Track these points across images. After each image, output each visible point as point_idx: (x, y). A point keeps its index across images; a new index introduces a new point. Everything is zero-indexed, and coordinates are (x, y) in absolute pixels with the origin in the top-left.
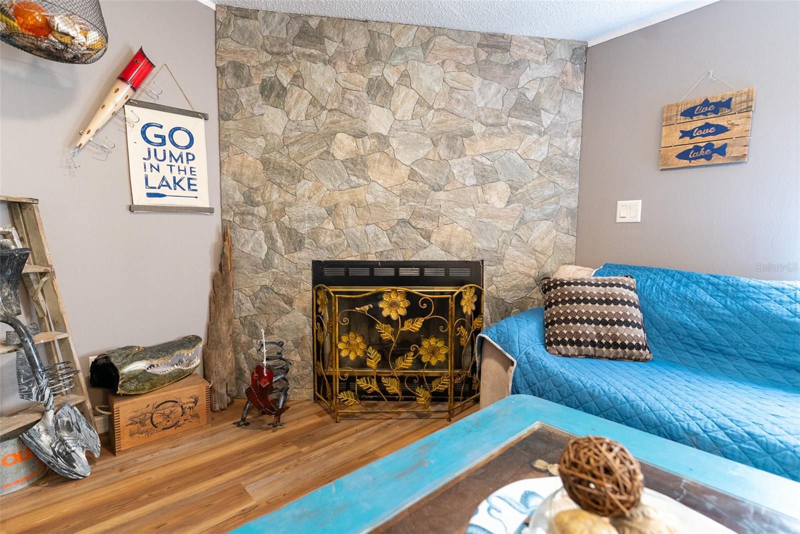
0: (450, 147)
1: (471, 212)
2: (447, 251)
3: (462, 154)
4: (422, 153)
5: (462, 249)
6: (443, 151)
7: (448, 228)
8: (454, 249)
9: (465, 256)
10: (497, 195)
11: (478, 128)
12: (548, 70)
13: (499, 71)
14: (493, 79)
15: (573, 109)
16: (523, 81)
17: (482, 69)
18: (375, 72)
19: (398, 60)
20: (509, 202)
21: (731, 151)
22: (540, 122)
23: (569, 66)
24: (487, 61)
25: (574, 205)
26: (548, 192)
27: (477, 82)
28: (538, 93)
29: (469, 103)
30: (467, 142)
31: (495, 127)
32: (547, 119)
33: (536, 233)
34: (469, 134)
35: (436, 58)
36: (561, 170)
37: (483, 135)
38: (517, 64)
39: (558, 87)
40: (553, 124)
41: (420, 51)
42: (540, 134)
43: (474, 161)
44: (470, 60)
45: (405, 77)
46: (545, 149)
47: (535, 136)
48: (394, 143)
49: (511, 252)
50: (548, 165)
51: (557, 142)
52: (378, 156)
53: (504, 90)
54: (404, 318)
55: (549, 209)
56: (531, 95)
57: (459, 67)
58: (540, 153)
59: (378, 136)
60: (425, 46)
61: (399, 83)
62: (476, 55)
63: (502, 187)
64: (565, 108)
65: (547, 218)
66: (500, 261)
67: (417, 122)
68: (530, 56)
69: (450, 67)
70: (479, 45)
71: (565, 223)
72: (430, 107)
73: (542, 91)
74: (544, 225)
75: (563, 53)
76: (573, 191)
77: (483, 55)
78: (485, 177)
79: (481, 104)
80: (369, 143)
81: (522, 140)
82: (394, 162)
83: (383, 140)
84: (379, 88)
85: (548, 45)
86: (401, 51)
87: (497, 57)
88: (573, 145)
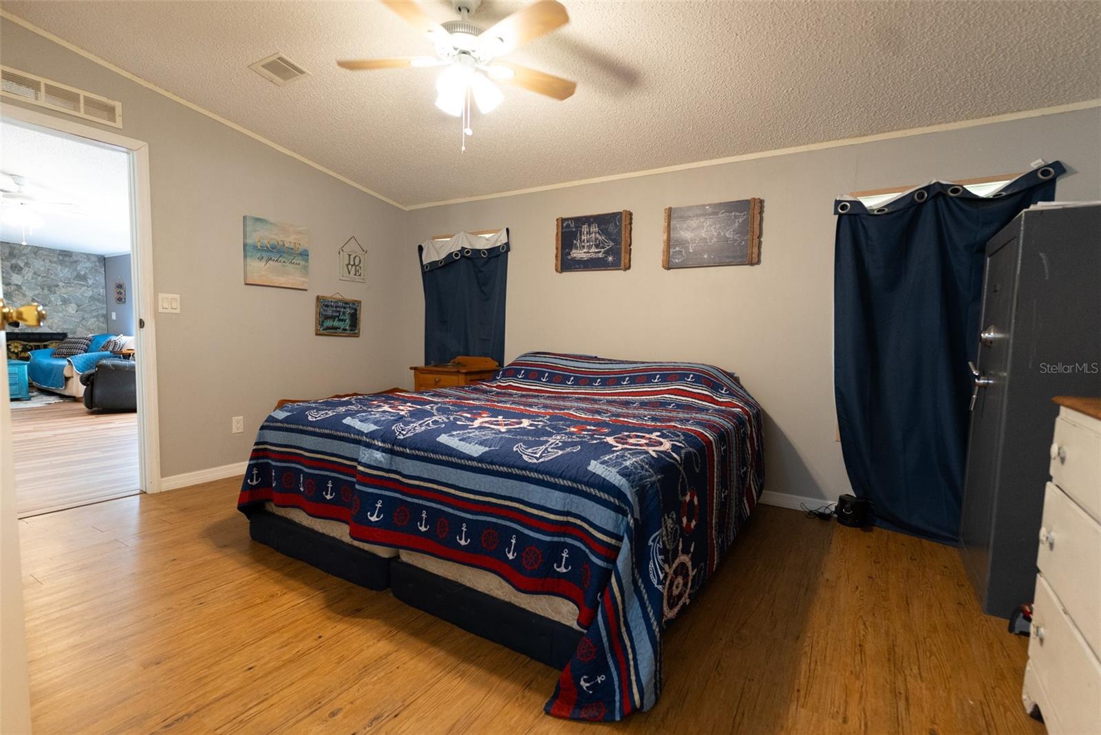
0: (50, 291)
1: (60, 314)
2: (51, 329)
3: (55, 293)
4: (37, 292)
5: (58, 328)
6: (46, 291)
7: (51, 321)
8: (54, 328)
9: (59, 331)
10: (72, 309)
11: (61, 284)
12: (88, 265)
13: (69, 264)
14: (66, 266)
15: (101, 279)
16: (78, 268)
17: (62, 263)
18: (14, 261)
19: (24, 258)
20: (77, 311)
21: (123, 300)
22: (88, 283)
23: (97, 264)
24: (62, 260)
25: (105, 312)
26: (93, 308)
27: (59, 267)
28: (86, 273)
29: (56, 275)
30: (56, 289)
31: (68, 283)
32: (90, 282)
33: (89, 323)
34: (57, 286)
35: (41, 258)
36: (98, 300)
37: (63, 287)
38: (76, 262)
39: (93, 270)
40: (93, 284)
41: (33, 255)
42: (88, 287)
43: (60, 296)
44: (55, 259)
45: (27, 264)
46: (90, 292)
47: (86, 288)
48: (24, 288)
49: (79, 330)
50: (92, 298)
51: (95, 290)
52: (17, 292)
53: (71, 271)
54: (21, 352)
55: (94, 314)
56: (82, 273)
57: (51, 262)
58: (90, 293)
59: (17, 285)
60: (35, 253)
61: (24, 266)
62: (58, 257)
63: (73, 305)
64: (97, 278)
65: (94, 317)
66: (75, 333)
67: (34, 281)
68: (80, 259)
69: (47, 261)
70: (59, 254)
71: (102, 319)
72: (39, 275)
73: (87, 272)
74: (93, 320)
75: (96, 259)
76: (104, 308)
77: (61, 258)
78: (65, 302)
79: (62, 275)
80: (13, 287)
81: (80, 289)
82: (24, 295)
83: (19, 287)
84: (16, 267)
85: (88, 256)
86: (25, 254)
87: (67, 259)
88: (102, 291)
